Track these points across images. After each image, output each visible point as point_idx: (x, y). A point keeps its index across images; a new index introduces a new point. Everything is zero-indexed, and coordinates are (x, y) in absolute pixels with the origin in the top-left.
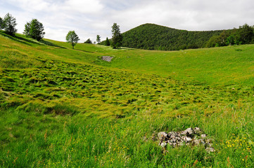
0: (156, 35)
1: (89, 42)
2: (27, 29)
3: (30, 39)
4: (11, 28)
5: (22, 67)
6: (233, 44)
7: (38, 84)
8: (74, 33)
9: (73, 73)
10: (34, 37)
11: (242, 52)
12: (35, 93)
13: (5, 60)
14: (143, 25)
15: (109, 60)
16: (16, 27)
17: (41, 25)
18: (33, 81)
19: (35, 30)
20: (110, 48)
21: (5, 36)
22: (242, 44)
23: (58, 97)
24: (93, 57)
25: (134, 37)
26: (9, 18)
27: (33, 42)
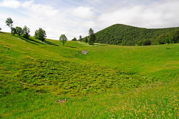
0: (123, 32)
1: (75, 39)
2: (36, 34)
3: (37, 40)
4: (27, 33)
5: (31, 68)
6: (169, 42)
7: (36, 78)
8: (64, 35)
9: (55, 69)
10: (40, 39)
11: (169, 50)
12: (34, 83)
13: (23, 64)
14: (114, 25)
15: (85, 54)
16: (29, 34)
17: (44, 32)
18: (35, 76)
19: (41, 35)
20: (87, 44)
21: (23, 39)
22: (174, 43)
23: (43, 84)
24: (75, 51)
25: (107, 34)
26: (25, 29)
27: (39, 42)
